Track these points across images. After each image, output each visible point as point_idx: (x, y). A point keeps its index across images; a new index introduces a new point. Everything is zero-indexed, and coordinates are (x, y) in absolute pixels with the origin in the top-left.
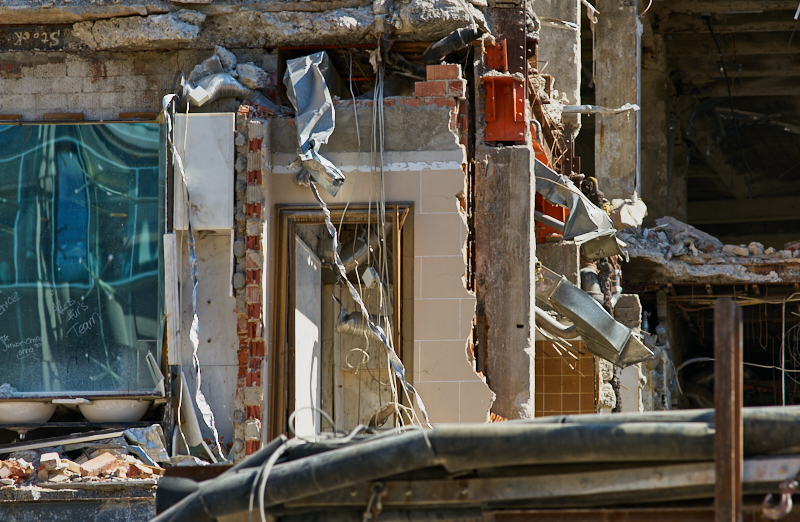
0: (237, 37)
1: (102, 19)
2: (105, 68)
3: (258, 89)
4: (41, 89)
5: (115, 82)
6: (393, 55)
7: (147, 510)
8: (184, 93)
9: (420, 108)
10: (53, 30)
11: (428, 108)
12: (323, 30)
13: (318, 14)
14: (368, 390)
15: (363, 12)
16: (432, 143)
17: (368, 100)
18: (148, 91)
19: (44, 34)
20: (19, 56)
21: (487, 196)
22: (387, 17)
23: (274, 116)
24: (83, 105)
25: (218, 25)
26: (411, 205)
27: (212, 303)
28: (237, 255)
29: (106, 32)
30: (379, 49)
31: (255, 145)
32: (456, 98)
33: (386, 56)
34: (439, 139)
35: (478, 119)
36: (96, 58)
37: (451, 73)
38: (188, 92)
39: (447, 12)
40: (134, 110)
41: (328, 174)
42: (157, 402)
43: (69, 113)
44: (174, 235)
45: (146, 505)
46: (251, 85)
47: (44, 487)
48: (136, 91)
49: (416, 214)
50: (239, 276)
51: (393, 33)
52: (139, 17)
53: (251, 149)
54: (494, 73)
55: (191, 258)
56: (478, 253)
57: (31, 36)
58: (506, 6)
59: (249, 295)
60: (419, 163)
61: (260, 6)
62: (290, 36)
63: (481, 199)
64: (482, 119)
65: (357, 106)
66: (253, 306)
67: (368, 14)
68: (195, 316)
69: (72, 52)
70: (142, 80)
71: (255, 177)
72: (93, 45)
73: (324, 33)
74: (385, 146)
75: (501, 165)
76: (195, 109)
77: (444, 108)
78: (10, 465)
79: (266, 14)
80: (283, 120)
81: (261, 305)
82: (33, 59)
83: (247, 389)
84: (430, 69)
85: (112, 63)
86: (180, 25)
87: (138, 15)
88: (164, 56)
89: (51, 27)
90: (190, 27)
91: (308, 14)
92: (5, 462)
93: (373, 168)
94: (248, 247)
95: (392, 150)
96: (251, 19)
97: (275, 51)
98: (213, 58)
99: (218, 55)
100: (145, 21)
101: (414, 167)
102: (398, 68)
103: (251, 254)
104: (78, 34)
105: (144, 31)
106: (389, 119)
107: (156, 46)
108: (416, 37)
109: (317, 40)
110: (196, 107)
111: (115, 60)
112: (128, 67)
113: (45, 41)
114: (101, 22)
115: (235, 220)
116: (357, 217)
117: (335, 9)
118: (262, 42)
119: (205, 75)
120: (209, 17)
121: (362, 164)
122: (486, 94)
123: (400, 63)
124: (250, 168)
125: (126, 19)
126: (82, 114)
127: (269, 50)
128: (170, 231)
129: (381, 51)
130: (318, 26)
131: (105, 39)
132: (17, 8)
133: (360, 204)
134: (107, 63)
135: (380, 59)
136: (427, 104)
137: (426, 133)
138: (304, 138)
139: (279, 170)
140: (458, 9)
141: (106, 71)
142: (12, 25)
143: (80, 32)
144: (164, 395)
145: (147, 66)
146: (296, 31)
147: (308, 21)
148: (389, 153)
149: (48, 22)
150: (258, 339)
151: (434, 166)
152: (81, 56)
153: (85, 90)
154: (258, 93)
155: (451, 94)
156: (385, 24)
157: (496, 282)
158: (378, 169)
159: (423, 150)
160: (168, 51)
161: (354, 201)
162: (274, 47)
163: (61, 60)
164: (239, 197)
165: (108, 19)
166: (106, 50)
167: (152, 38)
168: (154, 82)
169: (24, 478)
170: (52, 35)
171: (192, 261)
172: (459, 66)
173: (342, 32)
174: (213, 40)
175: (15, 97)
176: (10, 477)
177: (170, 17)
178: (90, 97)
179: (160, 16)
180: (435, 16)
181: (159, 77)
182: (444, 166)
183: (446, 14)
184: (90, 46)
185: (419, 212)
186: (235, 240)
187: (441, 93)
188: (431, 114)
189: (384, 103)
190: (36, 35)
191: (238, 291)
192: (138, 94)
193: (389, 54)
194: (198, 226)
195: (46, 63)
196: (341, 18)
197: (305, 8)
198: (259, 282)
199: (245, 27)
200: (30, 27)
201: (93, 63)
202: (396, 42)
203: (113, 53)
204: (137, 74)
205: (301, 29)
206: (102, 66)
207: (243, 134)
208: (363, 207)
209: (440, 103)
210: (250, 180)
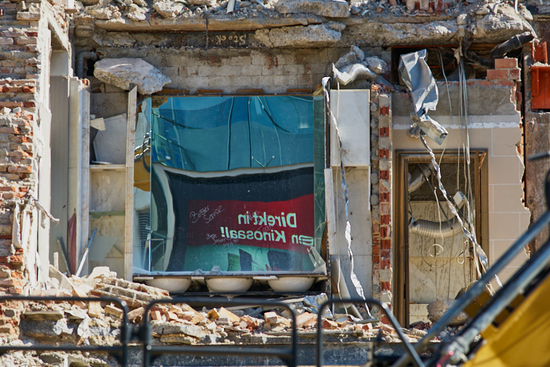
0: (365, 40)
1: (275, 27)
2: (276, 59)
3: (381, 74)
4: (234, 73)
5: (283, 69)
6: (469, 52)
7: (355, 351)
8: (335, 76)
9: (491, 87)
10: (241, 35)
11: (496, 87)
12: (424, 34)
13: (420, 25)
14: (419, 270)
15: (451, 24)
16: (499, 110)
17: (456, 82)
18: (305, 74)
19: (236, 37)
20: (220, 51)
21: (534, 145)
22: (467, 27)
23: (393, 92)
24: (262, 84)
25: (352, 31)
26: (486, 150)
27: (353, 214)
28: (373, 183)
29: (278, 36)
30: (461, 48)
31: (384, 111)
32: (515, 81)
33: (465, 53)
34: (504, 107)
35: (527, 94)
36: (271, 53)
37: (512, 64)
38: (337, 76)
39: (509, 24)
40: (296, 87)
41: (438, 130)
42: (320, 279)
43: (253, 89)
44: (331, 170)
45: (353, 348)
46: (377, 71)
47: (269, 334)
48: (297, 75)
49: (489, 156)
50: (375, 197)
51: (470, 37)
52: (302, 27)
53: (381, 113)
54: (538, 64)
55: (343, 184)
56: (528, 183)
57: (227, 38)
58: (544, 20)
59: (382, 209)
60: (491, 123)
61: (381, 20)
62: (401, 39)
63: (530, 147)
64: (529, 94)
65: (449, 85)
66: (385, 216)
67: (454, 25)
68: (348, 223)
69: (254, 49)
70: (301, 68)
71: (385, 132)
72: (268, 44)
73: (425, 37)
74: (468, 112)
75: (543, 125)
76: (342, 87)
77: (507, 87)
78: (246, 320)
79: (386, 25)
80: (399, 94)
81: (389, 216)
82: (229, 54)
83: (381, 271)
84: (497, 61)
85: (281, 56)
86: (330, 31)
87: (300, 25)
88: (316, 52)
89: (240, 32)
90: (336, 33)
91: (413, 25)
92: (242, 318)
93: (461, 126)
94: (381, 178)
95: (473, 115)
96: (375, 28)
97: (389, 49)
98: (351, 53)
99: (354, 51)
100: (307, 29)
101: (487, 126)
102: (472, 60)
103: (383, 182)
104: (259, 37)
105: (306, 35)
106: (470, 94)
107: (311, 45)
108: (485, 40)
109: (419, 42)
110: (343, 85)
111: (283, 54)
112: (292, 59)
113: (236, 41)
114: (275, 30)
115: (371, 160)
116: (451, 158)
117: (432, 21)
118: (381, 43)
119: (346, 64)
120: (347, 26)
121: (452, 124)
122: (532, 78)
123: (474, 58)
124: (381, 126)
125: (293, 27)
126: (262, 90)
127: (385, 48)
128: (328, 167)
129: (462, 50)
130: (421, 33)
131: (278, 40)
132: (222, 20)
133: (452, 150)
134: (278, 56)
135: (462, 55)
136: (496, 84)
137: (495, 104)
138: (418, 107)
139: (398, 127)
140: (516, 22)
141: (277, 62)
142: (215, 31)
143: (259, 36)
144: (326, 274)
145: (304, 58)
146: (405, 36)
147: (414, 29)
148: (471, 116)
149: (239, 29)
150: (387, 238)
151: (501, 125)
152: (261, 51)
153: (264, 74)
154: (381, 77)
155: (511, 78)
156: (466, 31)
157: (540, 202)
158: (464, 127)
159: (493, 114)
160: (318, 48)
161: (448, 148)
162: (389, 46)
163: (247, 54)
164: (373, 145)
165: (280, 27)
166: (278, 48)
167: (311, 40)
168: (309, 69)
169: (255, 329)
170: (241, 38)
171: (344, 187)
172: (517, 59)
173: (438, 37)
174: (348, 41)
175: (217, 78)
176: (247, 328)
177: (323, 26)
178: (267, 78)
179: (317, 26)
180: (502, 26)
181: (312, 65)
182: (508, 125)
183: (509, 25)
184: (267, 45)
185: (492, 155)
186: (371, 173)
187: (505, 77)
188: (498, 91)
189: (467, 83)
190: (231, 38)
191: (374, 207)
192: (299, 76)
193: (467, 51)
194: (346, 164)
195: (238, 56)
196: (437, 28)
197: (412, 21)
198: (388, 201)
199: (370, 33)
200: (226, 32)
201: (269, 56)
202: (472, 43)
203: (282, 50)
204: (298, 64)
205: (409, 35)
206: (275, 58)
207: (376, 103)
208: (454, 152)
209: (504, 83)
210: (381, 134)
